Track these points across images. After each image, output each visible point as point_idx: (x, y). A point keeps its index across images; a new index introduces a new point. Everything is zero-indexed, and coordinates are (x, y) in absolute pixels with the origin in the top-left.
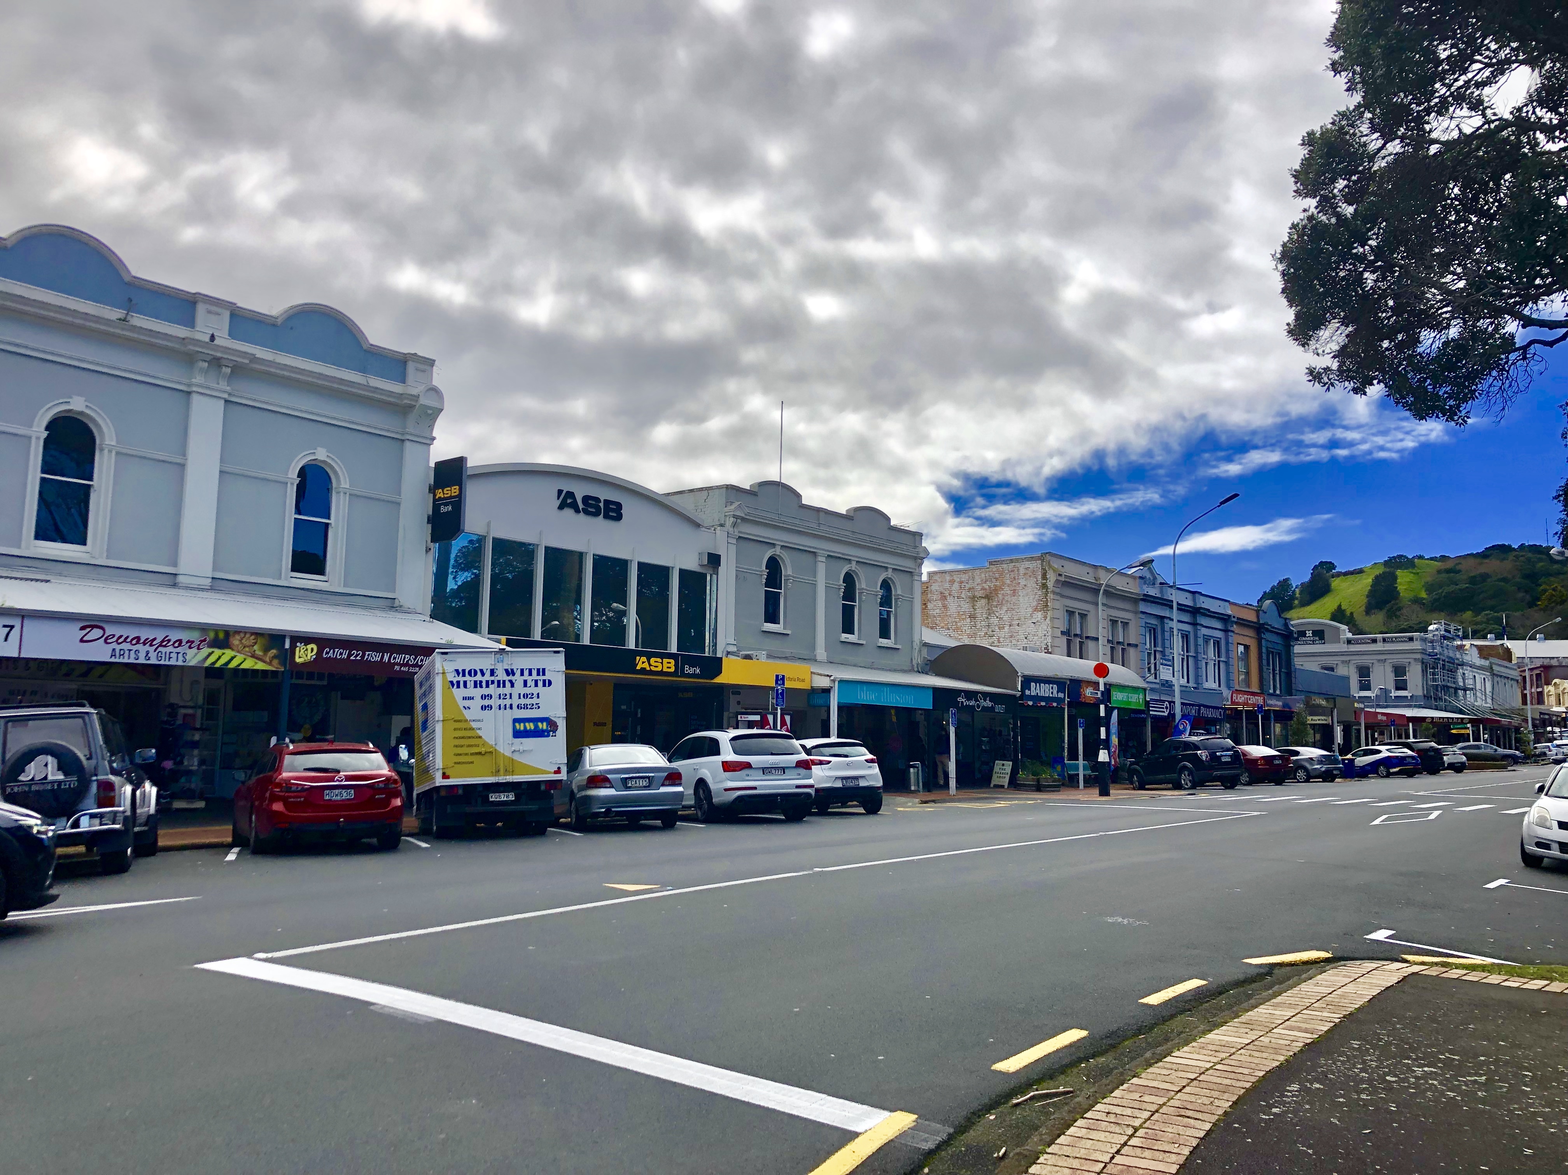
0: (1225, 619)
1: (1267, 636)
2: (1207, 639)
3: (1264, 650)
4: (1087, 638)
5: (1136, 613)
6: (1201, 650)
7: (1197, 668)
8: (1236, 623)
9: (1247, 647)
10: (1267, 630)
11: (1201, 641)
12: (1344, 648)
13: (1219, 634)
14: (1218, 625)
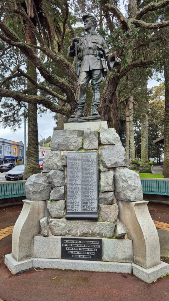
2: (6, 147)
3: (19, 149)
7: (3, 152)
8: (13, 145)
9: (15, 149)
10: (20, 146)
14: (9, 145)
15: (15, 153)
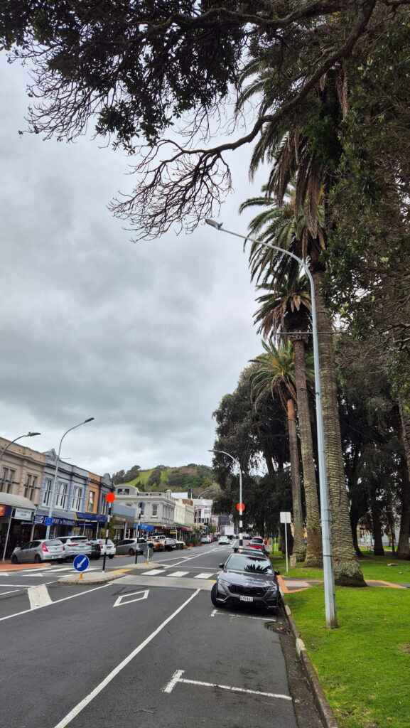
0: (85, 479)
1: (103, 488)
2: (76, 487)
3: (101, 494)
4: (13, 483)
5: (42, 472)
6: (72, 492)
7: (69, 501)
8: (91, 482)
9: (94, 493)
10: (104, 486)
11: (72, 489)
12: (136, 497)
13: (82, 486)
14: (82, 482)
15: (92, 505)
